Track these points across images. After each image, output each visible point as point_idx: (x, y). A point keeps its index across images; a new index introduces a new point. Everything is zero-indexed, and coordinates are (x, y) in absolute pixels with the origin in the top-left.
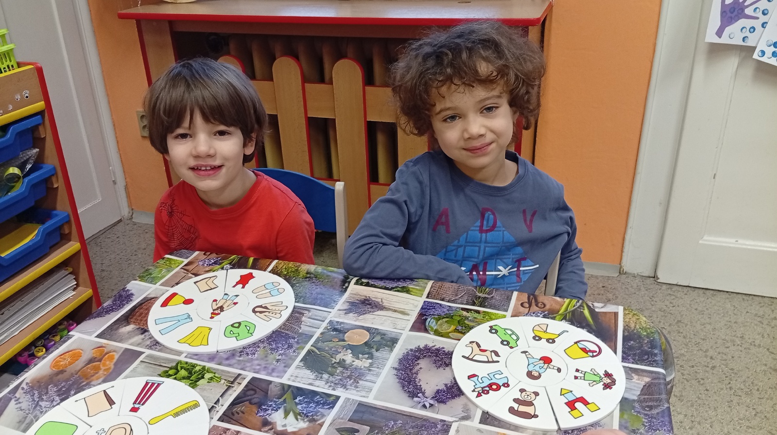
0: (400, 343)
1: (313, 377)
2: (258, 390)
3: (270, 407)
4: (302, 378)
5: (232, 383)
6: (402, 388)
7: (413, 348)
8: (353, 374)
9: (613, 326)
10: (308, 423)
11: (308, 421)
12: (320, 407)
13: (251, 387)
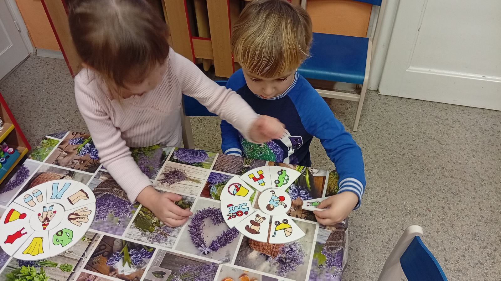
0: (194, 206)
1: (140, 234)
2: (107, 245)
3: (114, 258)
4: (134, 235)
5: (92, 240)
6: (192, 241)
7: (201, 210)
8: (164, 231)
9: (321, 187)
10: (136, 269)
11: (137, 267)
12: (143, 257)
13: (103, 243)
